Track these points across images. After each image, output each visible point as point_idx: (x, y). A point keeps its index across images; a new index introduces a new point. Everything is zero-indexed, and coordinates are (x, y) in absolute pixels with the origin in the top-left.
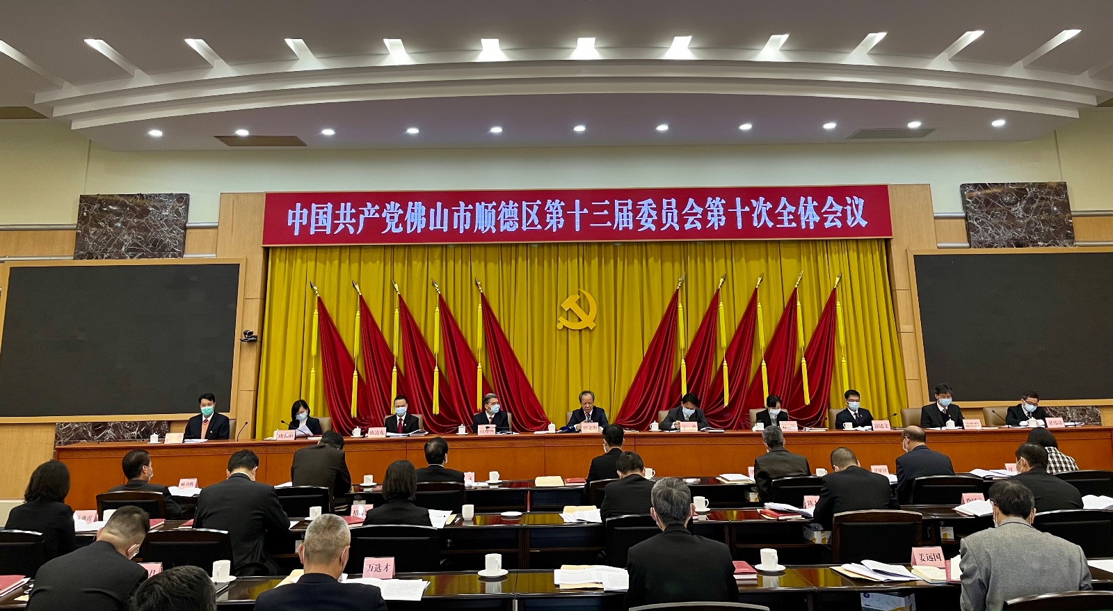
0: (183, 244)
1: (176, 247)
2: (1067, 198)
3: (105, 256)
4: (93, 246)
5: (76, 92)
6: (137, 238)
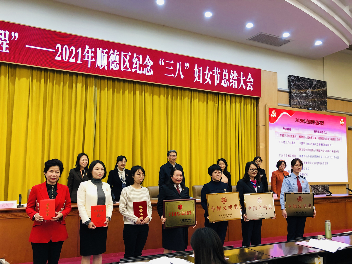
2: (326, 89)
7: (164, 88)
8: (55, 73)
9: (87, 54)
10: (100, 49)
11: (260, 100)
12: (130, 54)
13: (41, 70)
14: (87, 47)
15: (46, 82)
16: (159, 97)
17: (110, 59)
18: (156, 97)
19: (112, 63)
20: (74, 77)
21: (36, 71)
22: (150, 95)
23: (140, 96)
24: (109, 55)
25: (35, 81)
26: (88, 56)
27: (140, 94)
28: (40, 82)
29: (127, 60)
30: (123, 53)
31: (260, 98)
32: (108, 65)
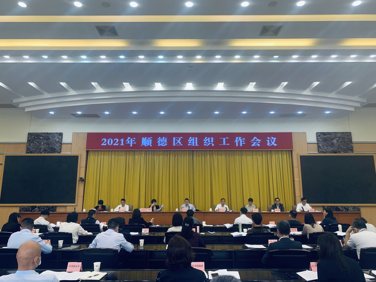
0: (61, 149)
1: (58, 150)
2: (351, 137)
3: (36, 152)
4: (32, 149)
5: (26, 99)
6: (46, 147)
11: (293, 151)
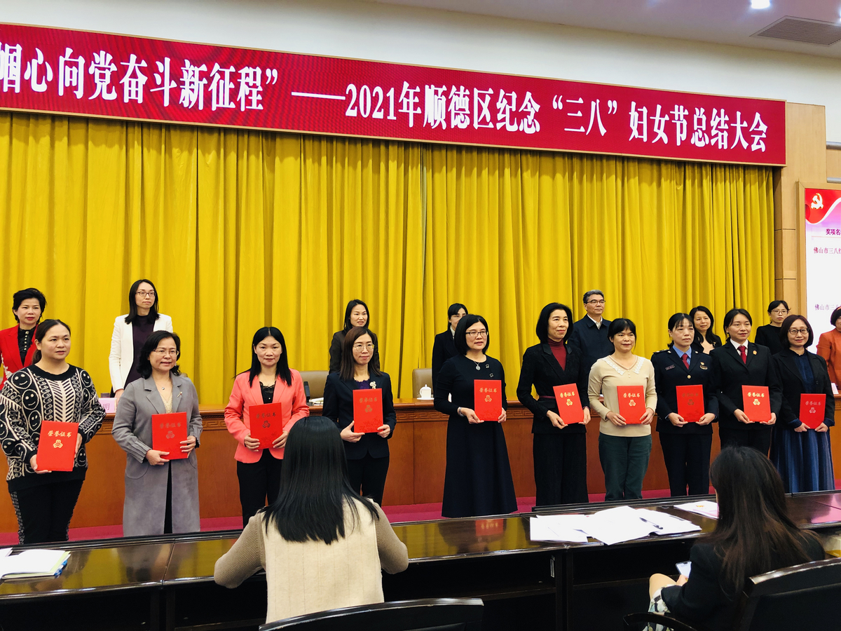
7: (564, 158)
8: (347, 143)
9: (405, 101)
10: (430, 88)
11: (784, 172)
12: (491, 91)
13: (320, 138)
14: (406, 85)
15: (330, 163)
16: (553, 177)
17: (452, 107)
18: (546, 179)
19: (456, 114)
20: (383, 148)
21: (311, 141)
22: (533, 175)
23: (513, 178)
24: (450, 98)
25: (309, 161)
26: (408, 103)
27: (514, 174)
28: (320, 164)
29: (485, 105)
30: (476, 91)
31: (782, 167)
32: (448, 119)
